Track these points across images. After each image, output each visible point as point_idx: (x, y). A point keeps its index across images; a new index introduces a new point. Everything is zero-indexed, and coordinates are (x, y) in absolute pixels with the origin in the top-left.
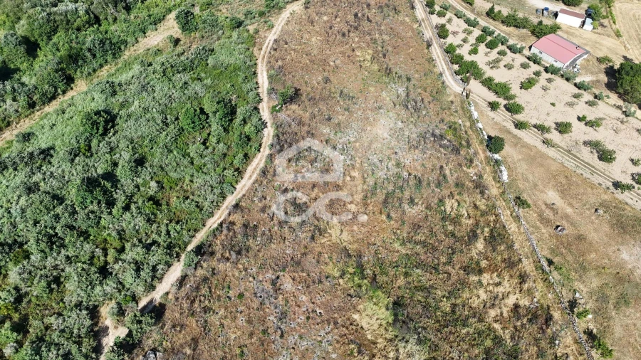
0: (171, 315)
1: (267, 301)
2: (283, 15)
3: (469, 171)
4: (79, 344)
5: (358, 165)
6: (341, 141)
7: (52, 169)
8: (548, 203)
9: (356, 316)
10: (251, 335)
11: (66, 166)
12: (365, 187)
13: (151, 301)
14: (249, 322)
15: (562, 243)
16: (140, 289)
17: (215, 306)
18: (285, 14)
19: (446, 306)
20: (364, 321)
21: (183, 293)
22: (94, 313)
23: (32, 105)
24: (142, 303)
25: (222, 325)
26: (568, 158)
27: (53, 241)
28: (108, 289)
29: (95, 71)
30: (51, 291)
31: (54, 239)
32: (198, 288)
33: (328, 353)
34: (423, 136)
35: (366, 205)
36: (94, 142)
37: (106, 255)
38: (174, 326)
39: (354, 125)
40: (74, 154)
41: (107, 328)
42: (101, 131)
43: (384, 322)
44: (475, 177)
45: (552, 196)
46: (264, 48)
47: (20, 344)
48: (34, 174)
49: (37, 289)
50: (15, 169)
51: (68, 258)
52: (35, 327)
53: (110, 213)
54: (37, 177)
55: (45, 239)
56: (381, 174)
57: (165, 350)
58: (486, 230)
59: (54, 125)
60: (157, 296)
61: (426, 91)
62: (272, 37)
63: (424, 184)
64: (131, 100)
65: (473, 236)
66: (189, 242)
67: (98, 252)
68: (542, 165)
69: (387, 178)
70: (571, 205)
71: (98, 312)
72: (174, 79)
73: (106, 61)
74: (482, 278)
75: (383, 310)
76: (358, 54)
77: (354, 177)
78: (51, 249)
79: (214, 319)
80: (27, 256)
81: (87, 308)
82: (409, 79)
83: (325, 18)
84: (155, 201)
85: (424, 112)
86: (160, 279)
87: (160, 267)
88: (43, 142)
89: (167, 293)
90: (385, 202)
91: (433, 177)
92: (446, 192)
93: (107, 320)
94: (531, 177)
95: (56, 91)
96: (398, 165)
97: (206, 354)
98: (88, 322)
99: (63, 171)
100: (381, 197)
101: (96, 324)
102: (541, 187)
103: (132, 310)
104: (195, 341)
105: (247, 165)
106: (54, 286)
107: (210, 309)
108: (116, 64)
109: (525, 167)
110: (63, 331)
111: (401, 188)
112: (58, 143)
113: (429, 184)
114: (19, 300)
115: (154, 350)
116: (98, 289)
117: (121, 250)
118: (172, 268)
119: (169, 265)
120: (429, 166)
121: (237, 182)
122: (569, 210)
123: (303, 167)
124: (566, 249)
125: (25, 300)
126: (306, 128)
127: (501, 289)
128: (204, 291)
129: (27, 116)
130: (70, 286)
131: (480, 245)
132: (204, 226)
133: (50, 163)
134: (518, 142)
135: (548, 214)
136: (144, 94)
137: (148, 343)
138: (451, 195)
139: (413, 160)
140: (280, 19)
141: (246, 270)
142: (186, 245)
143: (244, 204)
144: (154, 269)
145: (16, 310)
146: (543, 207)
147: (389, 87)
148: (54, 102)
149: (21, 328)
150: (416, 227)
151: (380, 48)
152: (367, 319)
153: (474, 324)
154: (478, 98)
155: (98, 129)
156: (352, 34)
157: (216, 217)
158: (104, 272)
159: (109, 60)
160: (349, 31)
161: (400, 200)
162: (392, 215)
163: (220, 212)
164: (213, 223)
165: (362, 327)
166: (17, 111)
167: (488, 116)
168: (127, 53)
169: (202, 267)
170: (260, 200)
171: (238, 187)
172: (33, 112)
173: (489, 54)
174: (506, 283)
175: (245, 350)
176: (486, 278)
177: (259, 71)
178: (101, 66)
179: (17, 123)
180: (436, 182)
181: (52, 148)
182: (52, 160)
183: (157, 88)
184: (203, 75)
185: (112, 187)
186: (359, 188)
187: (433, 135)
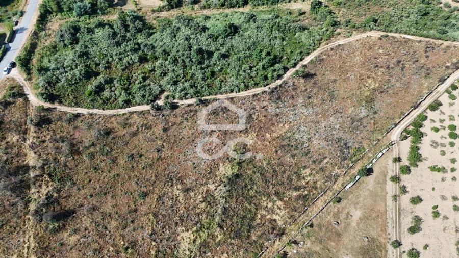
0: (178, 111)
1: (204, 134)
2: (363, 34)
3: (336, 170)
4: (150, 95)
5: (292, 125)
6: (301, 110)
7: (200, 37)
8: (351, 213)
9: (221, 165)
10: (188, 138)
11: (204, 39)
12: (283, 134)
13: (178, 103)
14: (193, 134)
15: (328, 227)
16: (177, 96)
17: (190, 120)
18: (364, 35)
19: (252, 193)
20: (222, 168)
21: (186, 109)
22: (162, 91)
23: (223, 5)
24: (175, 101)
25: (185, 127)
26: (394, 212)
27: (175, 61)
28: (171, 88)
29: (259, 5)
30: (161, 76)
31: (176, 61)
32: (191, 111)
33: (201, 164)
34: (339, 140)
35: (274, 140)
36: (220, 37)
37: (183, 78)
38: (174, 115)
39: (316, 109)
40: (210, 36)
41: (161, 99)
42: (227, 34)
43: (227, 175)
44: (334, 174)
45: (357, 214)
46: (329, 45)
47: (141, 83)
48: (193, 34)
49: (158, 72)
50: (190, 28)
51: (174, 70)
52: (148, 82)
53: (197, 66)
54: (192, 36)
55: (174, 59)
56: (297, 136)
57: (165, 118)
58: (306, 192)
59: (218, 20)
60: (181, 102)
61: (374, 125)
62: (341, 42)
63: (309, 155)
64: (249, 29)
65: (297, 189)
66: (205, 96)
67: (182, 76)
68: (375, 201)
69: (297, 140)
70: (358, 224)
71: (164, 92)
72: (274, 32)
73: (267, 3)
74: (278, 202)
75: (231, 172)
76: (370, 81)
77: (285, 127)
78: (172, 63)
79: (185, 123)
80: (166, 60)
81: (162, 89)
82: (375, 113)
83: (381, 51)
84: (213, 74)
85: (358, 132)
86: (186, 99)
87: (189, 95)
88: (208, 24)
89: (183, 105)
90: (283, 146)
91: (316, 157)
92: (313, 166)
93: (163, 97)
94: (361, 199)
95: (236, 5)
96: (309, 139)
97: (173, 130)
98: (158, 92)
99: (202, 40)
100: (284, 143)
101: (160, 95)
102: (358, 206)
103: (171, 100)
104: (175, 124)
105: (254, 88)
106: (162, 75)
107: (187, 120)
108: (269, 8)
109: (366, 194)
110: (150, 89)
111: (297, 148)
112: (212, 28)
113: (310, 158)
114: (152, 71)
115: (163, 116)
116: (169, 86)
117: (186, 81)
118: (193, 99)
119: (192, 97)
120: (321, 151)
121: (242, 91)
122: (354, 224)
123: (272, 106)
124: (326, 230)
125: (153, 72)
126: (294, 93)
127: (278, 211)
128: (192, 114)
129: (217, 9)
130: (166, 78)
131: (295, 194)
132: (215, 95)
133: (201, 34)
134: (382, 183)
135: (342, 216)
136: (256, 31)
137: (164, 112)
138: (312, 170)
139: (317, 144)
140: (359, 35)
141: (209, 119)
142: (204, 96)
143: (235, 100)
144: (186, 94)
145: (149, 73)
146: (345, 212)
147: (360, 108)
148: (232, 9)
149: (145, 79)
150: (281, 164)
151: (385, 87)
152: (224, 169)
153: (252, 207)
154: (397, 150)
155: (226, 33)
156: (381, 70)
157: (223, 96)
158: (175, 83)
159: (269, 4)
160: (382, 67)
161: (290, 150)
162: (279, 152)
163: (226, 95)
164: (219, 96)
165: (219, 169)
166: (216, 4)
167: (387, 161)
168: (279, 5)
169: (200, 106)
170: (241, 104)
171: (241, 92)
172: (221, 8)
173: (443, 138)
174: (283, 212)
175: (183, 139)
176: (280, 203)
177: (312, 54)
178: (263, 4)
179: (212, 9)
180: (315, 159)
181: (208, 29)
182: (203, 34)
183: (262, 32)
184: (287, 38)
185: (207, 58)
186: (281, 132)
187: (346, 144)
